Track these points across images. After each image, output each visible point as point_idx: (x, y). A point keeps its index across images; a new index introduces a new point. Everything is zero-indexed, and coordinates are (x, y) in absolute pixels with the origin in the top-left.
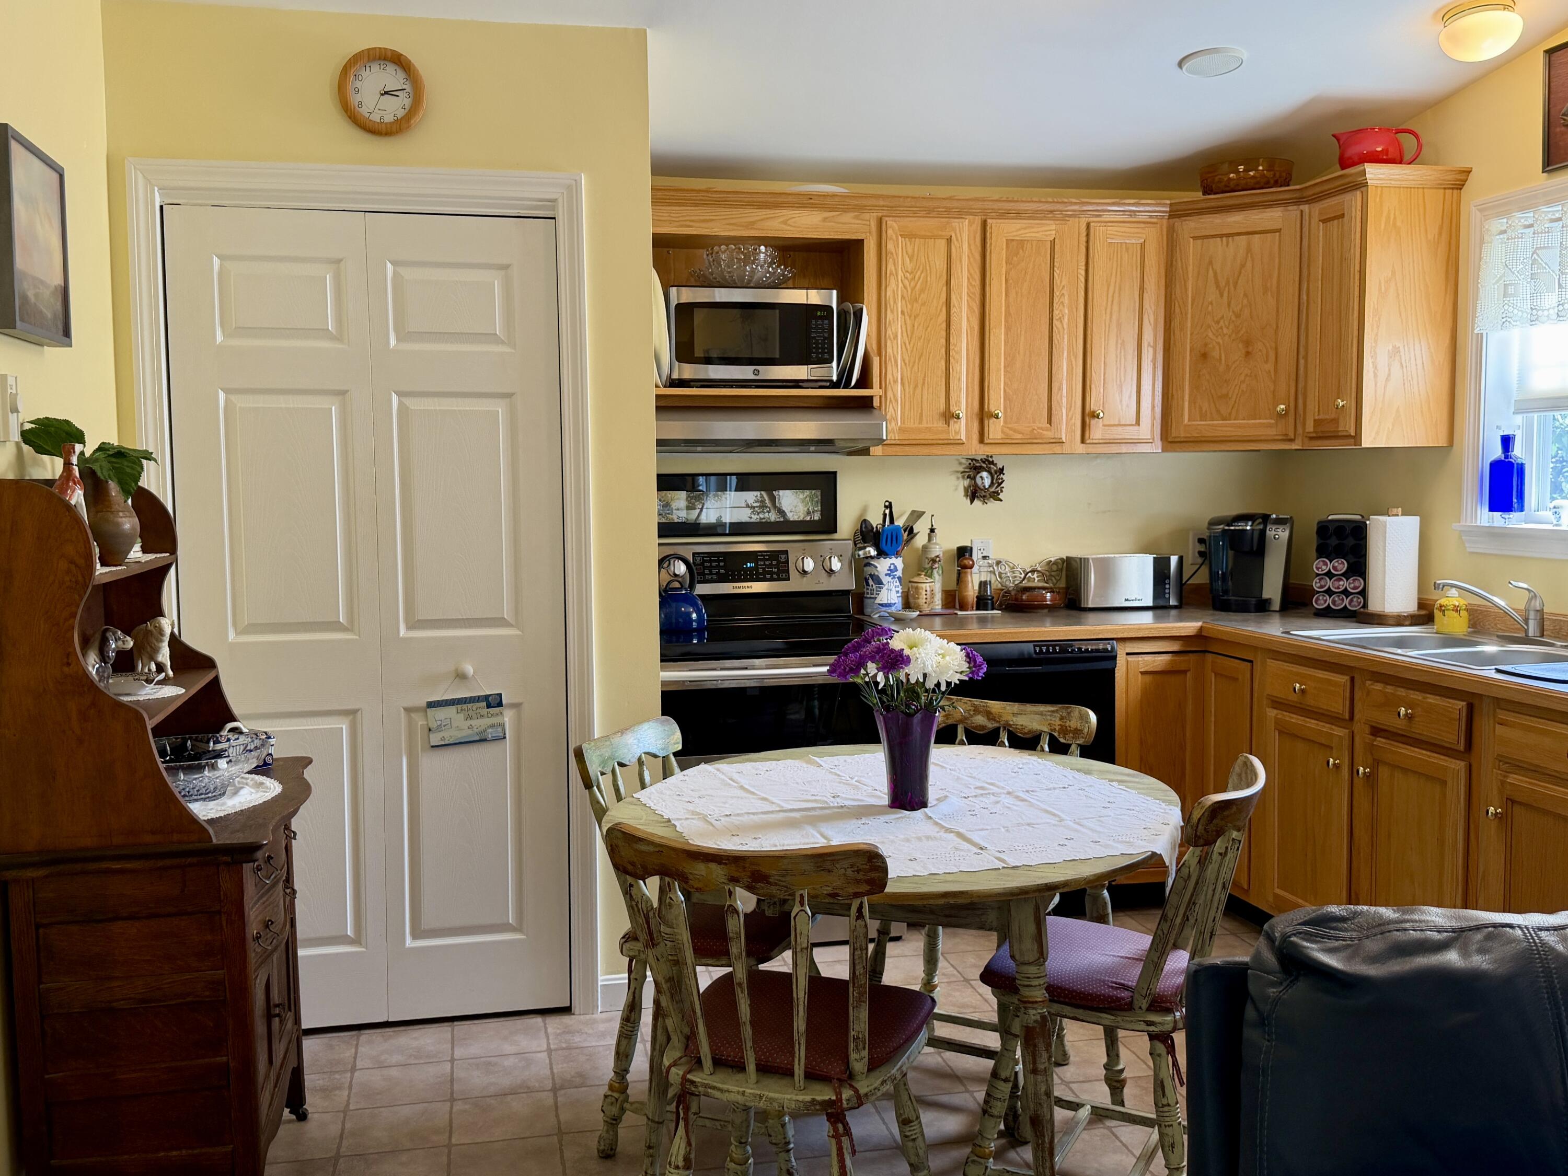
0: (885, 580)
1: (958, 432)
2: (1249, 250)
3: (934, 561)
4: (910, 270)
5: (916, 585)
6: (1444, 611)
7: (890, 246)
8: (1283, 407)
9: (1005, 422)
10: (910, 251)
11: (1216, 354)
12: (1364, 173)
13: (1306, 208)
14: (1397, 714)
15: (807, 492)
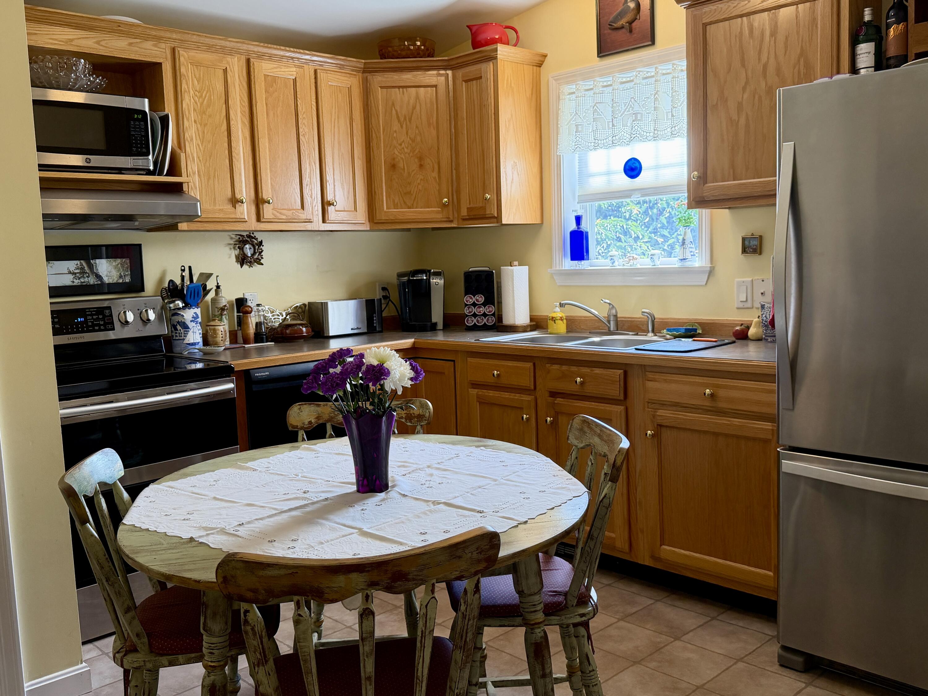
0: (191, 325)
1: (242, 213)
2: (417, 97)
3: (223, 309)
4: (198, 89)
5: (213, 327)
6: (555, 321)
7: (183, 70)
8: (446, 200)
9: (274, 206)
10: (197, 76)
11: (401, 165)
12: (496, 50)
13: (450, 71)
14: (575, 382)
15: (119, 261)
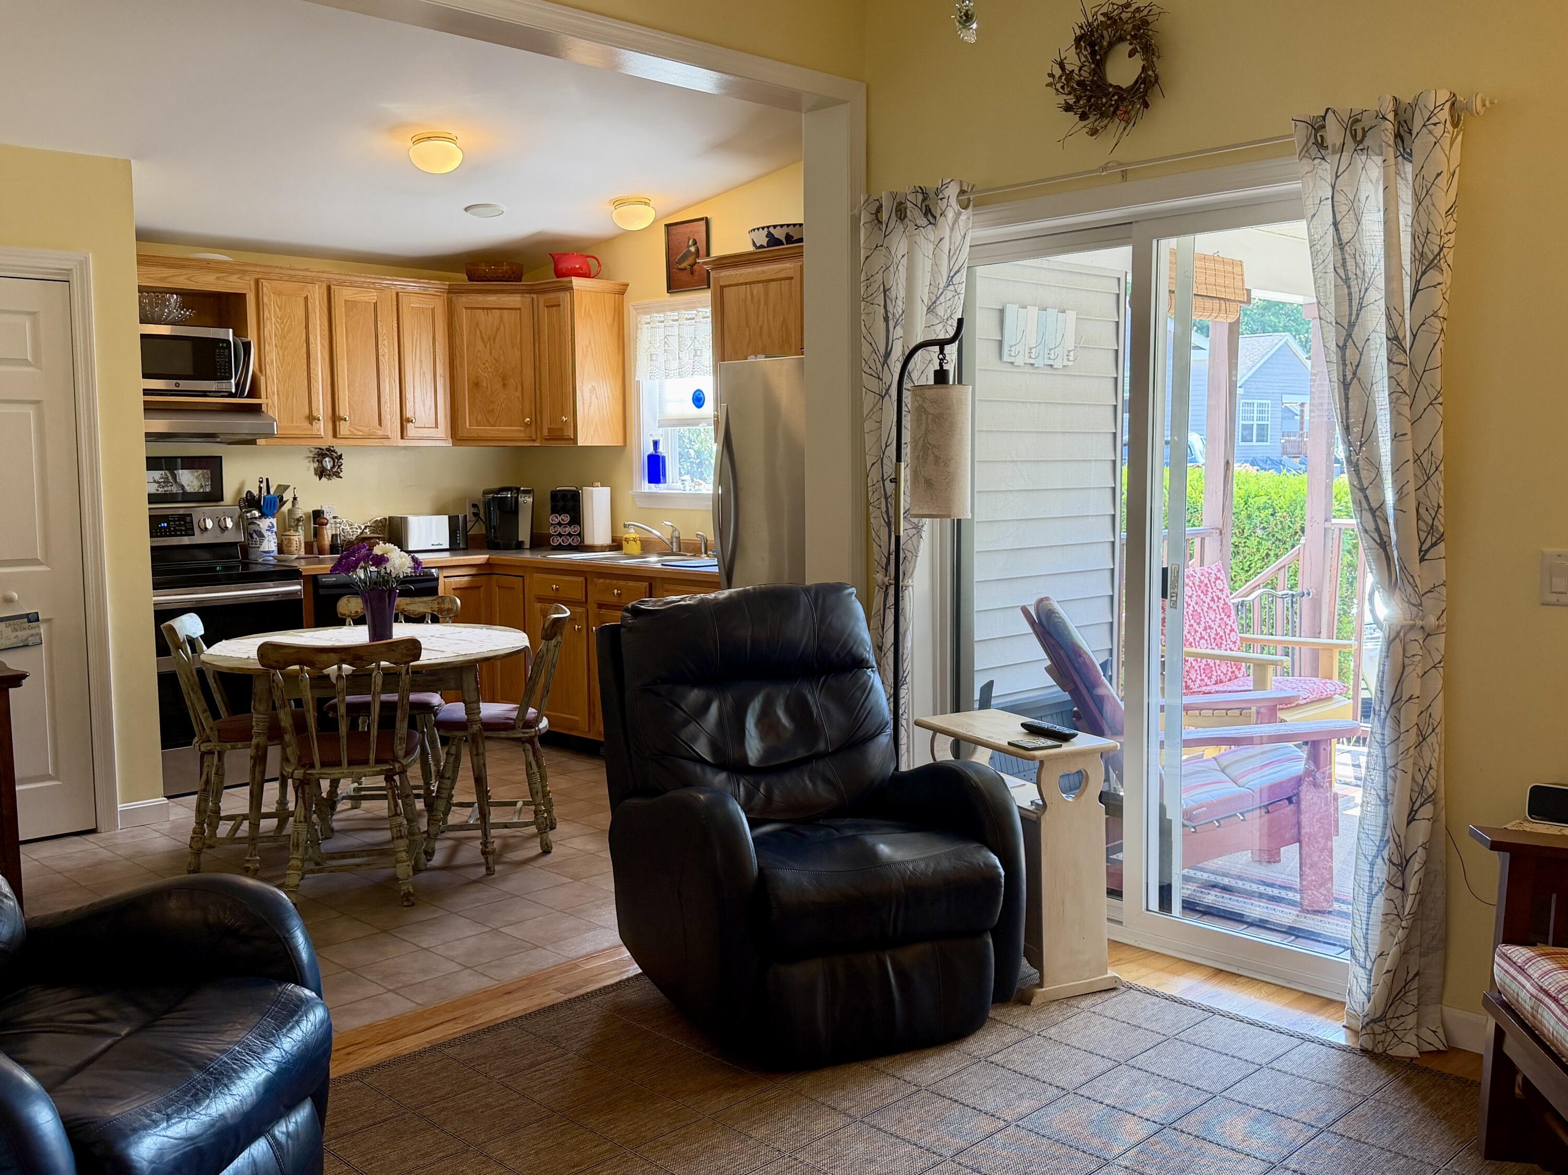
0: (266, 534)
1: (319, 430)
2: (501, 320)
3: (298, 520)
4: (280, 317)
5: (288, 537)
6: (627, 541)
7: (266, 300)
8: (528, 419)
9: (350, 423)
10: (279, 304)
11: (485, 384)
12: (571, 282)
13: (535, 296)
14: (613, 594)
15: (200, 472)
